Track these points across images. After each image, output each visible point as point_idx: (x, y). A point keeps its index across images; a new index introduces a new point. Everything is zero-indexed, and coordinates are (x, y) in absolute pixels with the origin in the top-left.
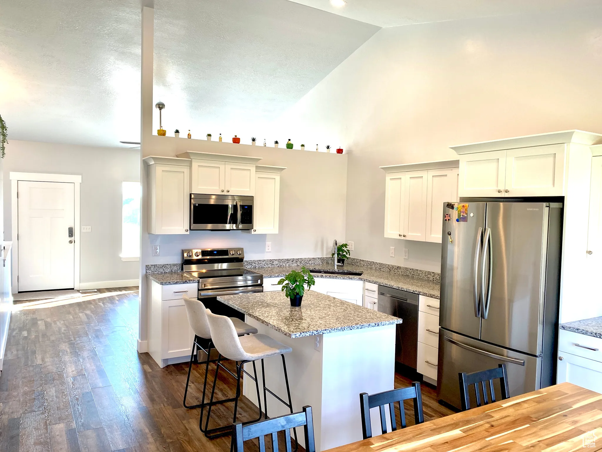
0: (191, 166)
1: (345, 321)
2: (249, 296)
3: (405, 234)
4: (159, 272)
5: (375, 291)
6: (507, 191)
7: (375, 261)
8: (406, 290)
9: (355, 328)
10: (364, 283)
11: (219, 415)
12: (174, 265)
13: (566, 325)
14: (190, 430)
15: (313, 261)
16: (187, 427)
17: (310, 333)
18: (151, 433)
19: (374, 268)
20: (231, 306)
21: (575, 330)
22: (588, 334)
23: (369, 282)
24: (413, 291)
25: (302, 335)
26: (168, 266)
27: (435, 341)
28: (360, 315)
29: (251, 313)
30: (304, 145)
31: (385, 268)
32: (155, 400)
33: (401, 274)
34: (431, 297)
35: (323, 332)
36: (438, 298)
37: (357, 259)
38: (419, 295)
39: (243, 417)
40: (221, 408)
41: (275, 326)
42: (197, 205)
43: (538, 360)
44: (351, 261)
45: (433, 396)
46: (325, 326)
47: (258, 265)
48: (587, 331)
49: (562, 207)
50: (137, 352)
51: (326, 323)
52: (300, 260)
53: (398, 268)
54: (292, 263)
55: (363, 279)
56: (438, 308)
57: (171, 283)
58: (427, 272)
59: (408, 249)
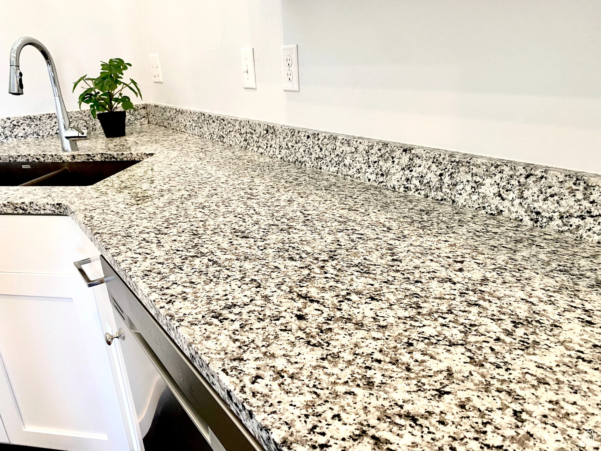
15: (29, 125)
31: (233, 134)
33: (279, 156)
53: (267, 131)
58: (376, 148)
59: (296, 45)
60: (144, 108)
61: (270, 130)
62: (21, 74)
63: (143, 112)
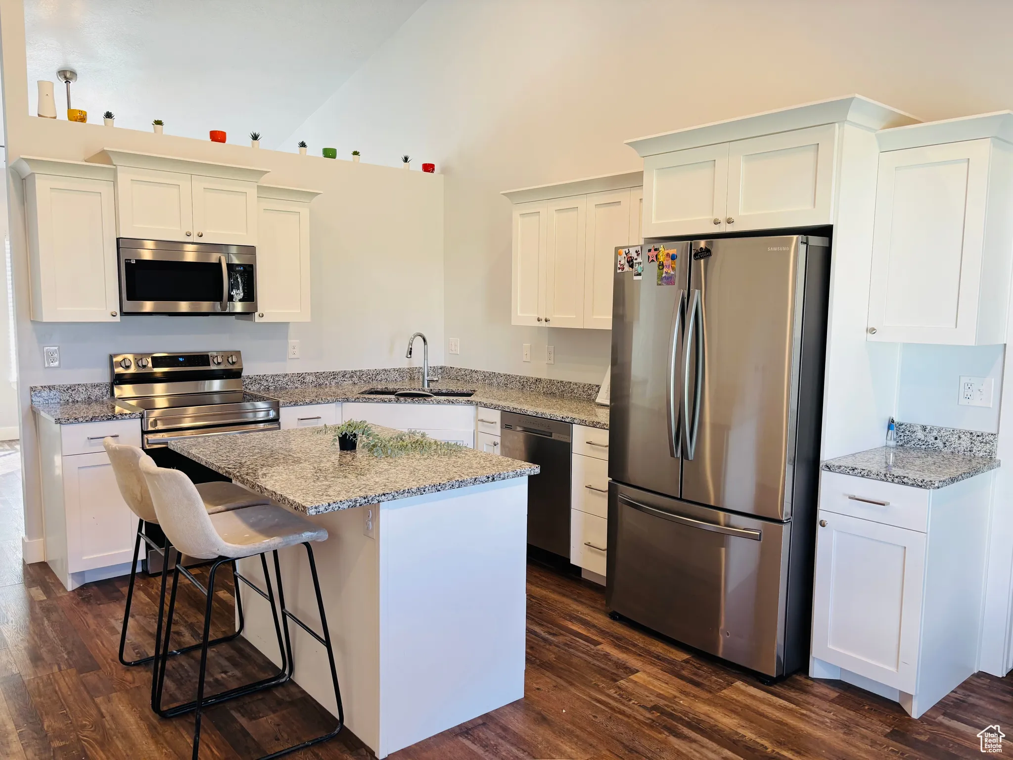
0: (115, 183)
1: (428, 475)
2: (238, 439)
3: (548, 318)
4: (61, 400)
5: (496, 423)
6: (729, 221)
7: (497, 372)
8: (549, 417)
9: (447, 488)
10: (477, 409)
11: (179, 677)
12: (94, 386)
13: (834, 463)
14: (108, 718)
15: (384, 374)
16: (103, 711)
17: (351, 503)
18: (18, 731)
19: (495, 384)
20: (194, 459)
21: (848, 470)
22: (871, 477)
23: (486, 406)
24: (563, 418)
25: (331, 507)
26: (80, 389)
27: (602, 505)
28: (459, 463)
29: (231, 470)
30: (359, 153)
31: (514, 383)
32: (43, 659)
33: (542, 392)
34: (594, 427)
35: (380, 499)
36: (605, 427)
37: (466, 370)
38: (572, 424)
39: (229, 676)
40: (183, 663)
41: (275, 493)
42: (133, 262)
43: (786, 529)
44: (455, 373)
45: (599, 606)
46: (384, 487)
47: (273, 384)
48: (869, 471)
49: (827, 246)
50: (21, 562)
51: (387, 481)
52: (358, 373)
53: (537, 380)
54: (344, 379)
55: (474, 403)
56: (606, 446)
57: (80, 420)
58: (587, 386)
59: (553, 347)
60: (441, 368)
61: (538, 380)
62: (411, 349)
63: (440, 371)
